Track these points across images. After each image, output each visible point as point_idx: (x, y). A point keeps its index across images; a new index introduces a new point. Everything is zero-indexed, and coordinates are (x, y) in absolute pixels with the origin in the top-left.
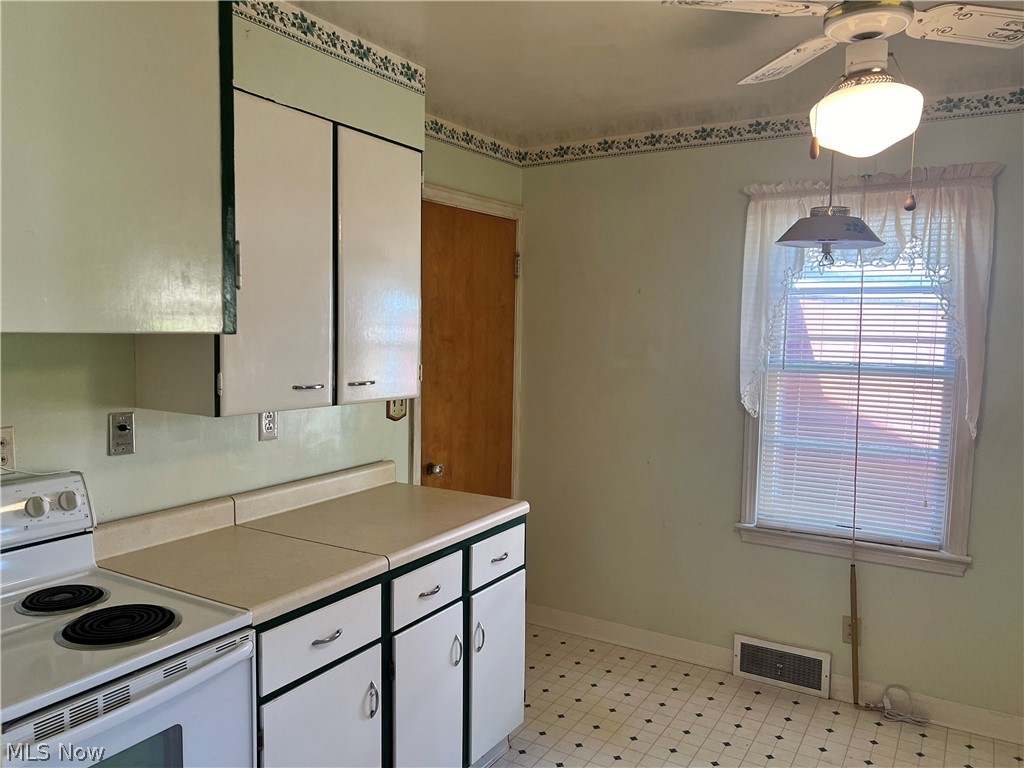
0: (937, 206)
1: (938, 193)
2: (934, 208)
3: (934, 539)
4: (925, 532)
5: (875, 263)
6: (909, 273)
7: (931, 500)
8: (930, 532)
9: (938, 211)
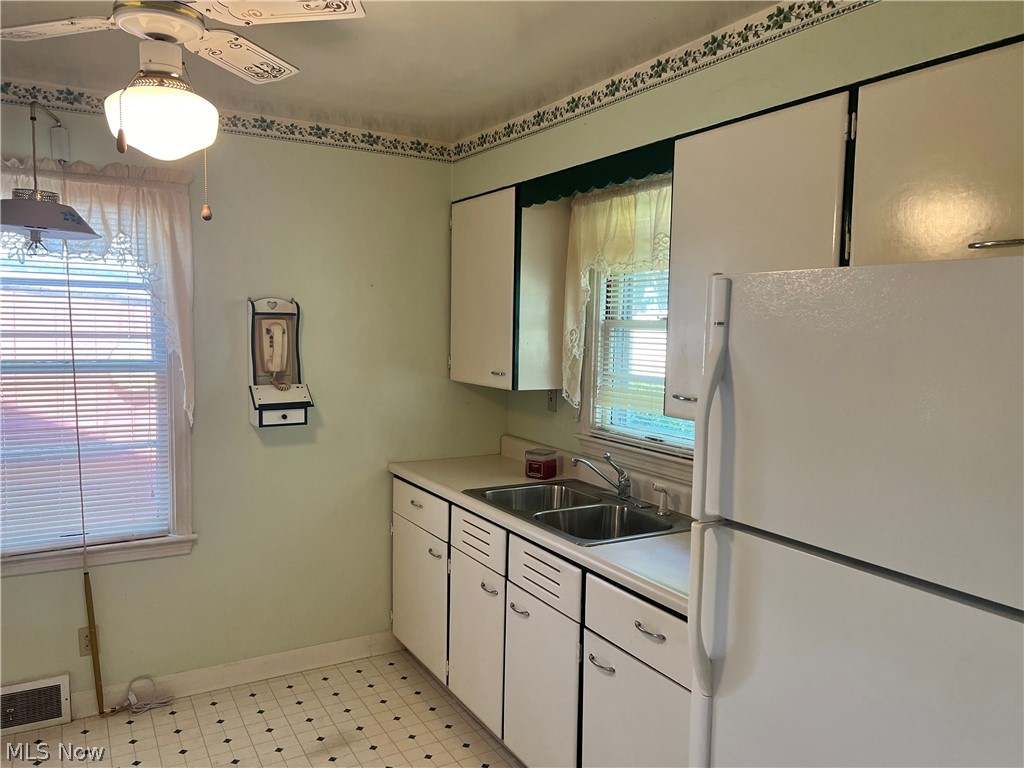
0: (141, 205)
1: (141, 192)
2: (138, 206)
3: (161, 525)
4: (153, 520)
5: (83, 255)
6: (119, 268)
7: (156, 489)
8: (156, 520)
9: (142, 210)
